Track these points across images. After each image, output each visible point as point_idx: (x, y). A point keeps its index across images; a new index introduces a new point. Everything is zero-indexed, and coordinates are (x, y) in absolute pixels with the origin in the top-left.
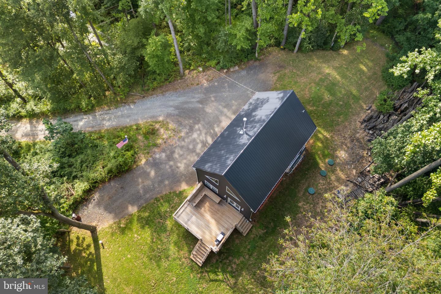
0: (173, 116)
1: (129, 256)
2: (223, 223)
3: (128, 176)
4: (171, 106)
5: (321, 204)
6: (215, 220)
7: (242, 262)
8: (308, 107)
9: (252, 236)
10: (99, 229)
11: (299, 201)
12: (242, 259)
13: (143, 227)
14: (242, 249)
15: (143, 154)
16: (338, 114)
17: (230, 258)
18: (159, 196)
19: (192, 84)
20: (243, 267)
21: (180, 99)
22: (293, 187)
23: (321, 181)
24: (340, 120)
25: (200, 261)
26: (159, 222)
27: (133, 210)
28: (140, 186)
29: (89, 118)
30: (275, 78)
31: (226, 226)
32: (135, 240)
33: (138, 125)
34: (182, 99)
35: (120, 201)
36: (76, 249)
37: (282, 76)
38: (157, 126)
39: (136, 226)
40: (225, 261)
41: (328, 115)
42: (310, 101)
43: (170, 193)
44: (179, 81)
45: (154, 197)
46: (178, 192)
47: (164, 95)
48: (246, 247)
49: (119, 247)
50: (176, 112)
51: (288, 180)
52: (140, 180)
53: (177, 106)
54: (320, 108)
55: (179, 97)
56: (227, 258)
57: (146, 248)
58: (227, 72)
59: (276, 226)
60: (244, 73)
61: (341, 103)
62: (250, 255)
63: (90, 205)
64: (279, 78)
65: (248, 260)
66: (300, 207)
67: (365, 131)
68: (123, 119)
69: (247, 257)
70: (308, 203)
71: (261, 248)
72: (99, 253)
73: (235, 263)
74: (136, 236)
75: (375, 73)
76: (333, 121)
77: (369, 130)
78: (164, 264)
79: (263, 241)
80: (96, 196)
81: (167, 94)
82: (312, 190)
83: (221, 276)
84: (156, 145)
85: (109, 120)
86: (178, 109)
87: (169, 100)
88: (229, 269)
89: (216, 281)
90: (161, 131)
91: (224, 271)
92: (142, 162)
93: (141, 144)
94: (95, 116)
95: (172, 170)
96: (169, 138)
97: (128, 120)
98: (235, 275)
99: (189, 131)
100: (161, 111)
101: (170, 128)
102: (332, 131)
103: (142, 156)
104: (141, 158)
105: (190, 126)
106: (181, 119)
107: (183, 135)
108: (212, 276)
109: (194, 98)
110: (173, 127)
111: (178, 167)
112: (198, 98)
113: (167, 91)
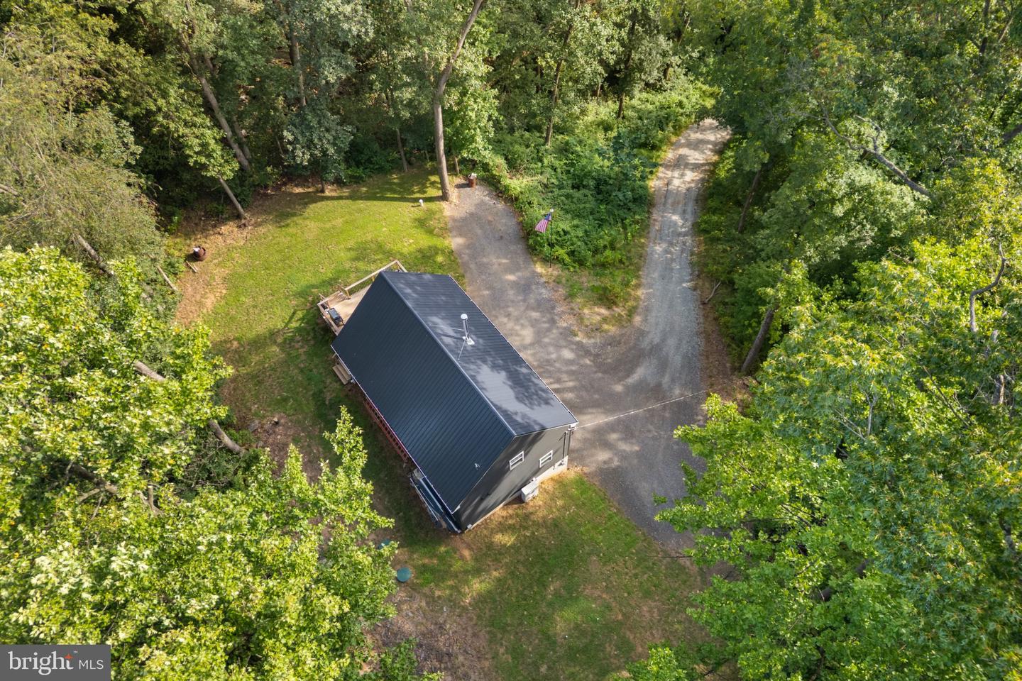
3: (519, 248)
4: (663, 340)
7: (298, 356)
8: (558, 583)
9: (328, 381)
10: (444, 204)
12: (303, 357)
14: (316, 360)
15: (559, 276)
16: (516, 651)
19: (712, 385)
20: (292, 356)
22: (382, 476)
27: (456, 242)
28: (494, 261)
29: (682, 227)
33: (638, 286)
34: (677, 360)
35: (479, 233)
36: (428, 180)
38: (620, 311)
39: (425, 241)
40: (312, 334)
41: (521, 624)
42: (570, 591)
44: (728, 365)
47: (698, 334)
48: (316, 366)
50: (645, 345)
51: (399, 471)
52: (504, 261)
53: (661, 350)
54: (544, 608)
55: (685, 357)
62: (302, 371)
65: (297, 366)
68: (661, 268)
69: (302, 366)
71: (305, 389)
72: (408, 201)
73: (302, 347)
74: (412, 241)
76: (504, 629)
79: (314, 395)
81: (700, 342)
83: (294, 325)
84: (570, 296)
85: (666, 252)
86: (651, 350)
87: (680, 340)
88: (298, 338)
89: (291, 318)
90: (603, 311)
91: (299, 330)
92: (539, 268)
93: (584, 279)
94: (685, 234)
95: (508, 306)
96: (581, 318)
97: (656, 275)
98: (288, 344)
99: (582, 350)
100: (657, 324)
101: (606, 327)
102: (479, 617)
103: (555, 273)
104: (550, 270)
105: (597, 356)
106: (623, 348)
107: (577, 339)
108: (300, 314)
109: (673, 380)
110: (606, 331)
111: (508, 315)
112: (671, 389)
113: (708, 341)
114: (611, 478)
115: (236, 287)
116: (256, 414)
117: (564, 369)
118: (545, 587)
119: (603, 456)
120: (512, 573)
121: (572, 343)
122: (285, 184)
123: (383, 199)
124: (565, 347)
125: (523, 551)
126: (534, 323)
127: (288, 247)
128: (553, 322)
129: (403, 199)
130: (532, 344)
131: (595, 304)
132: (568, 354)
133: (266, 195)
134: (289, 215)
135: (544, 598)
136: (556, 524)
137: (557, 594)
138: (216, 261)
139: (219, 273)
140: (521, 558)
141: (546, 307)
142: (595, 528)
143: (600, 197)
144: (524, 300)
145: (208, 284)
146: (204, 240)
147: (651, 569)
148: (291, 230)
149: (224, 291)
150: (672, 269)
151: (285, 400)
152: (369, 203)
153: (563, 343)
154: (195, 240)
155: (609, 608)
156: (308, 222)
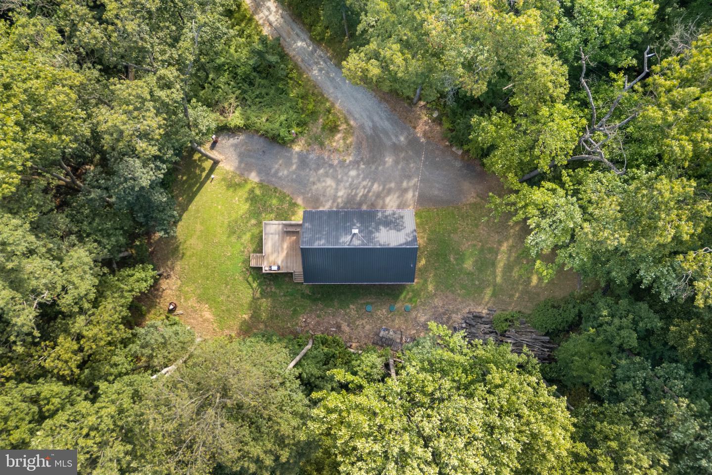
0: (364, 132)
1: (219, 207)
2: (289, 261)
3: (276, 149)
4: (373, 121)
5: (364, 322)
6: (287, 253)
7: (275, 293)
8: (452, 256)
9: (299, 287)
10: (221, 165)
11: (353, 303)
12: (278, 291)
13: (247, 200)
14: (284, 287)
15: (306, 141)
16: (463, 287)
17: (272, 283)
18: (279, 188)
19: (410, 121)
20: (273, 295)
21: (386, 123)
23: (384, 311)
24: (459, 291)
25: (253, 263)
26: (259, 208)
27: (254, 178)
28: (276, 166)
29: (308, 46)
30: (472, 200)
31: (289, 265)
32: (234, 201)
33: (333, 105)
34: (387, 125)
35: (253, 161)
36: (195, 160)
37: (478, 206)
38: (343, 127)
39: (243, 193)
41: (456, 279)
42: (458, 254)
43: (288, 196)
44: (406, 105)
45: (276, 185)
46: (293, 201)
47: (380, 102)
49: (221, 193)
50: (369, 132)
52: (280, 162)
53: (377, 127)
54: (457, 267)
55: (388, 119)
56: (270, 280)
57: (234, 216)
58: (447, 146)
59: (320, 299)
60: (458, 164)
61: (477, 283)
62: (285, 296)
63: (232, 139)
64: (475, 204)
65: (281, 296)
66: (349, 308)
67: (463, 319)
68: (329, 83)
69: (282, 294)
70: (357, 311)
71: (296, 299)
72: (206, 182)
73: (271, 288)
74: (237, 199)
75: (538, 294)
76: (452, 286)
77: (466, 322)
78: (233, 239)
79: (302, 297)
80: (242, 137)
81: (384, 105)
82: (369, 308)
83: (255, 285)
84: (322, 145)
85: (320, 70)
86: (374, 131)
87: (378, 113)
88: (264, 287)
89: (250, 284)
90: (339, 135)
91: (260, 285)
92: (297, 148)
93: (315, 129)
94: (315, 51)
95: (309, 180)
96: (336, 150)
97: (331, 90)
98: (264, 294)
99: (356, 164)
100: (362, 116)
101: (348, 142)
102: (442, 291)
103: (303, 141)
104: (300, 143)
105: (362, 159)
106: (364, 143)
107: (348, 161)
108: (250, 279)
109: (397, 136)
110: (351, 143)
111: (314, 183)
112: (399, 140)
113: (387, 102)
114: (423, 200)
115: (209, 299)
116: (293, 326)
117: (360, 180)
118: (449, 261)
119: (410, 195)
120: (436, 269)
121: (348, 166)
122: (150, 238)
123: (195, 194)
124: (349, 171)
125: (430, 259)
126: (326, 175)
127: (200, 261)
128: (331, 166)
129: (202, 184)
130: (337, 184)
131: (333, 136)
132: (353, 173)
133: (152, 253)
134: (176, 249)
135: (453, 265)
136: (429, 240)
137: (456, 259)
138: (182, 301)
139: (192, 302)
140: (433, 262)
141: (321, 163)
142: (439, 224)
143: (264, 75)
144: (310, 170)
145: (196, 311)
146: (162, 299)
147: (467, 216)
148: (188, 253)
149: (207, 306)
150: (333, 78)
151: (295, 310)
152: (194, 203)
153: (346, 170)
154: (159, 303)
155: (475, 245)
156: (188, 242)
